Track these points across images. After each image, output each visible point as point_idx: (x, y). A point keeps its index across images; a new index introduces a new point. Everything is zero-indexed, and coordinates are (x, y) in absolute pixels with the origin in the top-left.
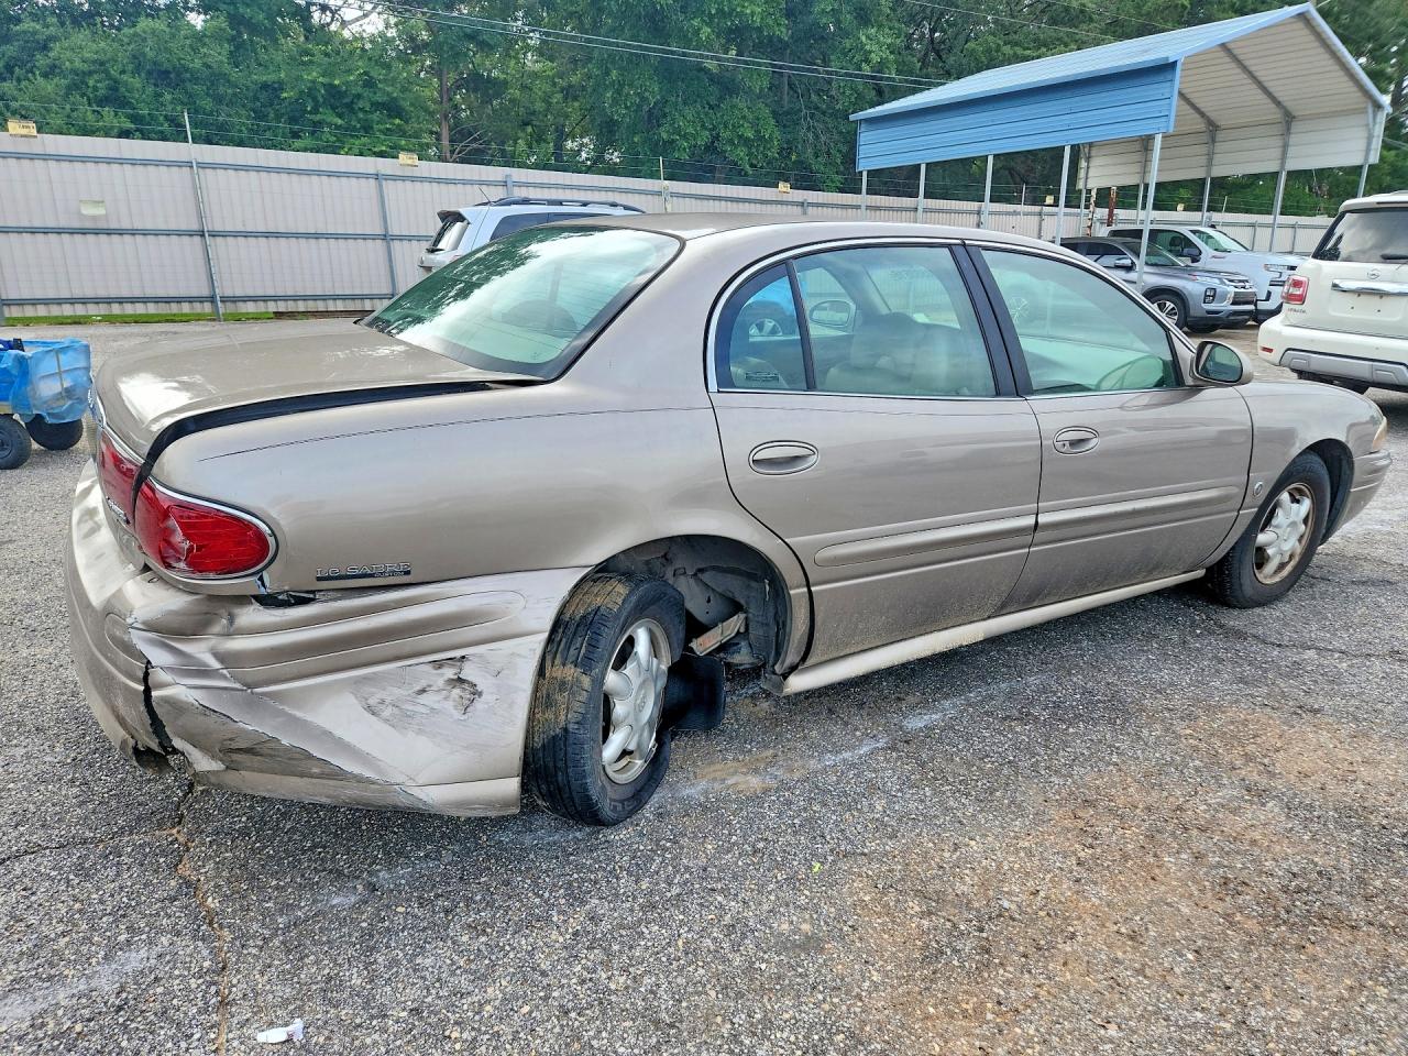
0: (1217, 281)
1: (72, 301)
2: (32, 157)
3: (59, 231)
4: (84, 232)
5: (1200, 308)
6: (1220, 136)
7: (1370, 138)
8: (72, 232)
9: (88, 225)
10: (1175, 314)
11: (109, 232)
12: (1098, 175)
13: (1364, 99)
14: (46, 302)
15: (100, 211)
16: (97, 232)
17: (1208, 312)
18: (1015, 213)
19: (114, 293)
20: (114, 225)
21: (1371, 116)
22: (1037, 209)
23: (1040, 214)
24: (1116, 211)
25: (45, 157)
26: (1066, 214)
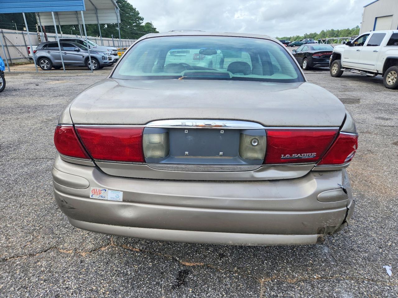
0: (103, 54)
5: (102, 62)
6: (98, 11)
7: (117, 16)
10: (96, 64)
12: (43, 22)
13: (114, 6)
17: (105, 63)
18: (15, 33)
21: (116, 10)
22: (21, 32)
23: (22, 33)
24: (46, 33)
26: (30, 34)
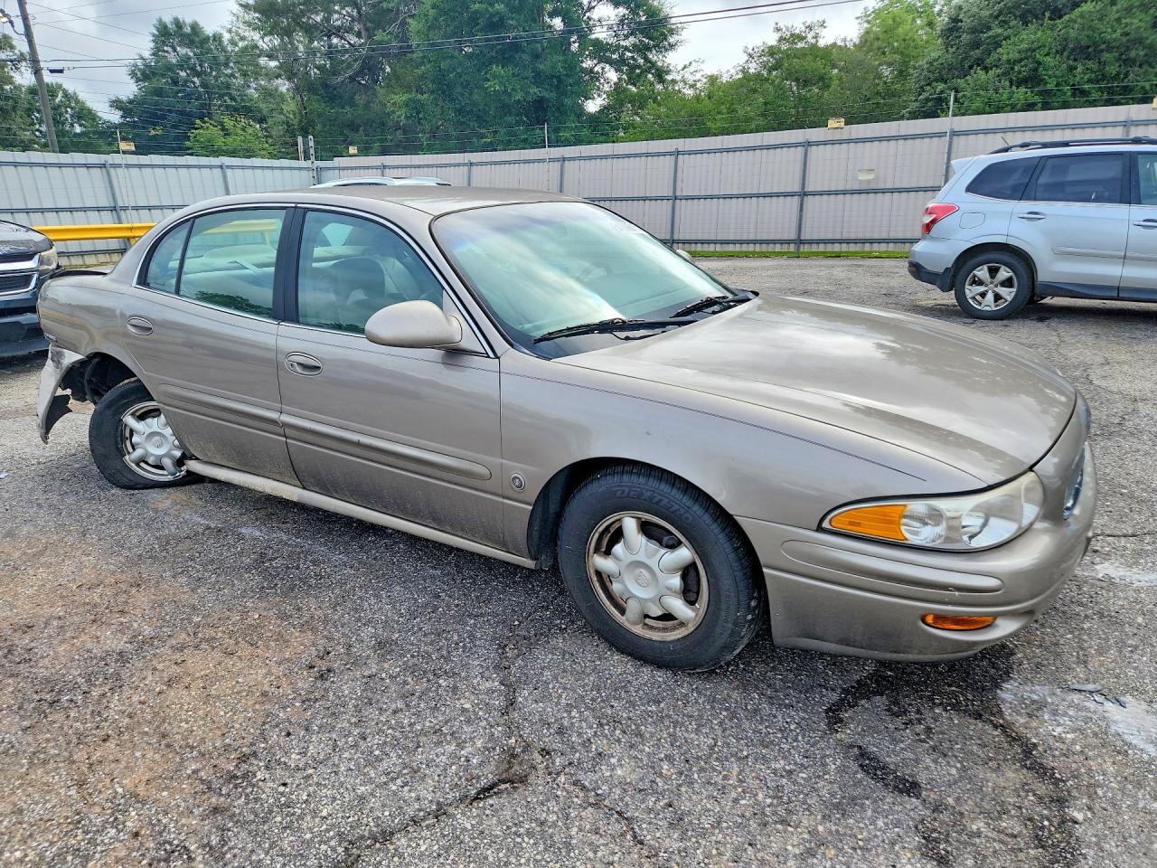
1: (841, 242)
2: (840, 142)
3: (844, 193)
4: (860, 192)
8: (853, 192)
9: (864, 187)
11: (876, 191)
14: (826, 242)
15: (871, 176)
16: (867, 192)
19: (868, 236)
20: (881, 186)
25: (849, 141)
